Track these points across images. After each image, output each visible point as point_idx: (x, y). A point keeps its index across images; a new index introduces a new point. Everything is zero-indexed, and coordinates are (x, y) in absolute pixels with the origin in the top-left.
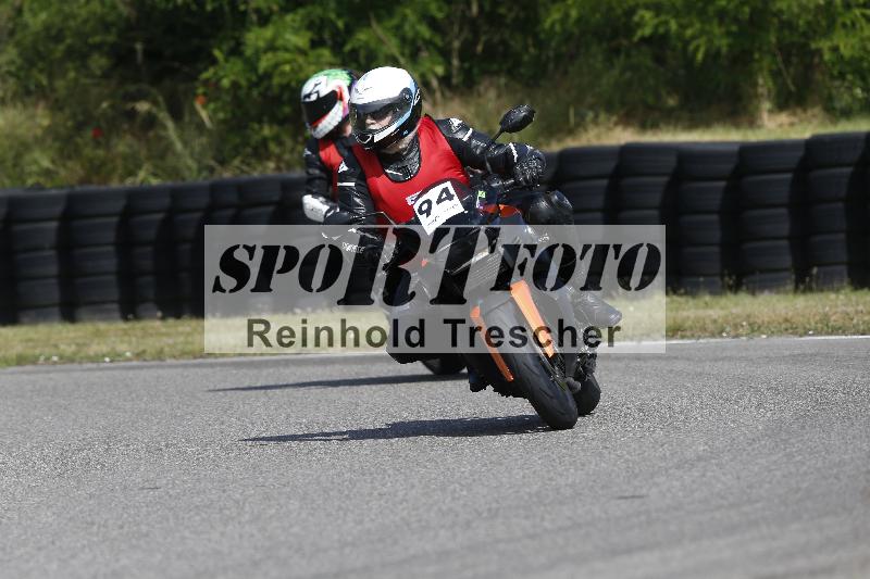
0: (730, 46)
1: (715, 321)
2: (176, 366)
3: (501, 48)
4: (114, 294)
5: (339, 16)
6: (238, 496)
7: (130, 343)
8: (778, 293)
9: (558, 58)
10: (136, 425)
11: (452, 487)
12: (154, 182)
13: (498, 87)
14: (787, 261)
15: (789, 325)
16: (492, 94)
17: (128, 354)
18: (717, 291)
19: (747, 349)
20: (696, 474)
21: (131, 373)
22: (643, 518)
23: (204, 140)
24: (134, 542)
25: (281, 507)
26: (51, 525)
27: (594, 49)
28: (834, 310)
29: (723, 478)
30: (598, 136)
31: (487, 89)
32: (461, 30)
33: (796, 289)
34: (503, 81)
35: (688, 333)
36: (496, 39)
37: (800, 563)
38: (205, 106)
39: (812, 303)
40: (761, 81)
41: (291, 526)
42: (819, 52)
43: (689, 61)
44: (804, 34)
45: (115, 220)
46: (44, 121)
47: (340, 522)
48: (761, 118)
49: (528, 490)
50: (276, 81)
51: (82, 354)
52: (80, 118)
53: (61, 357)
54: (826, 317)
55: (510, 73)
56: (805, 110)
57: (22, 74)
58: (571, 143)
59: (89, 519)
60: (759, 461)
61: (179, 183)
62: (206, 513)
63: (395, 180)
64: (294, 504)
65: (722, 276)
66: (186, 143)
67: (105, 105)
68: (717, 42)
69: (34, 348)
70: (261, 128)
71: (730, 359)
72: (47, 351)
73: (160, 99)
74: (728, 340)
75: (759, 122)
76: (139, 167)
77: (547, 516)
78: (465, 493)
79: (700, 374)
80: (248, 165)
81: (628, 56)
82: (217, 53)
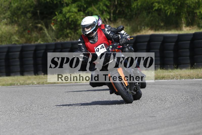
0: (175, 11)
1: (172, 76)
2: (47, 86)
3: (122, 12)
4: (33, 69)
5: (85, 4)
6: (61, 116)
7: (36, 80)
8: (187, 69)
9: (136, 14)
10: (38, 100)
11: (111, 114)
12: (42, 43)
13: (122, 21)
14: (189, 61)
15: (189, 76)
16: (120, 23)
17: (36, 83)
18: (172, 68)
19: (180, 82)
20: (168, 111)
21: (36, 88)
22: (155, 122)
23: (54, 33)
24: (37, 127)
25: (71, 119)
26: (18, 123)
27: (144, 12)
28: (200, 73)
29: (174, 112)
30: (145, 32)
31: (119, 22)
32: (113, 8)
33: (191, 68)
34: (123, 19)
35: (166, 78)
36: (121, 10)
37: (192, 132)
38: (54, 25)
39: (195, 71)
40: (183, 19)
41: (73, 123)
42: (196, 13)
43: (166, 15)
44: (193, 9)
45: (33, 52)
46: (17, 29)
47: (85, 122)
48: (183, 28)
49: (129, 115)
50: (70, 19)
51: (25, 83)
52: (25, 28)
53: (20, 84)
54: (198, 75)
55: (125, 18)
56: (193, 26)
57: (11, 18)
58: (139, 34)
59: (27, 122)
60: (182, 108)
61: (48, 43)
62: (54, 120)
63: (91, 43)
64: (74, 118)
65: (174, 65)
66: (49, 34)
67: (30, 25)
68: (173, 11)
69: (14, 81)
70: (67, 31)
71: (176, 84)
72: (17, 82)
73: (43, 24)
74: (175, 80)
75: (182, 29)
76: (38, 39)
77: (133, 121)
78: (114, 116)
79: (169, 88)
80: (64, 39)
81: (152, 14)
82: (56, 13)
